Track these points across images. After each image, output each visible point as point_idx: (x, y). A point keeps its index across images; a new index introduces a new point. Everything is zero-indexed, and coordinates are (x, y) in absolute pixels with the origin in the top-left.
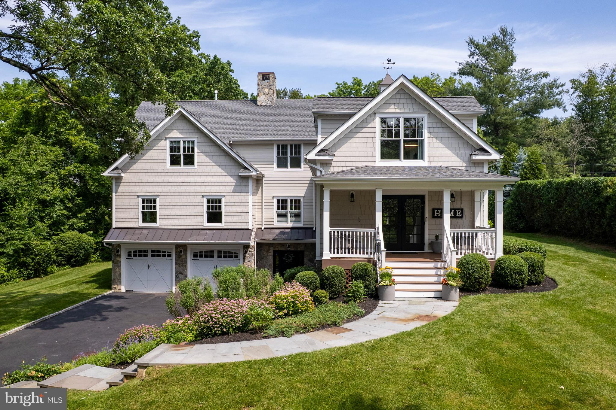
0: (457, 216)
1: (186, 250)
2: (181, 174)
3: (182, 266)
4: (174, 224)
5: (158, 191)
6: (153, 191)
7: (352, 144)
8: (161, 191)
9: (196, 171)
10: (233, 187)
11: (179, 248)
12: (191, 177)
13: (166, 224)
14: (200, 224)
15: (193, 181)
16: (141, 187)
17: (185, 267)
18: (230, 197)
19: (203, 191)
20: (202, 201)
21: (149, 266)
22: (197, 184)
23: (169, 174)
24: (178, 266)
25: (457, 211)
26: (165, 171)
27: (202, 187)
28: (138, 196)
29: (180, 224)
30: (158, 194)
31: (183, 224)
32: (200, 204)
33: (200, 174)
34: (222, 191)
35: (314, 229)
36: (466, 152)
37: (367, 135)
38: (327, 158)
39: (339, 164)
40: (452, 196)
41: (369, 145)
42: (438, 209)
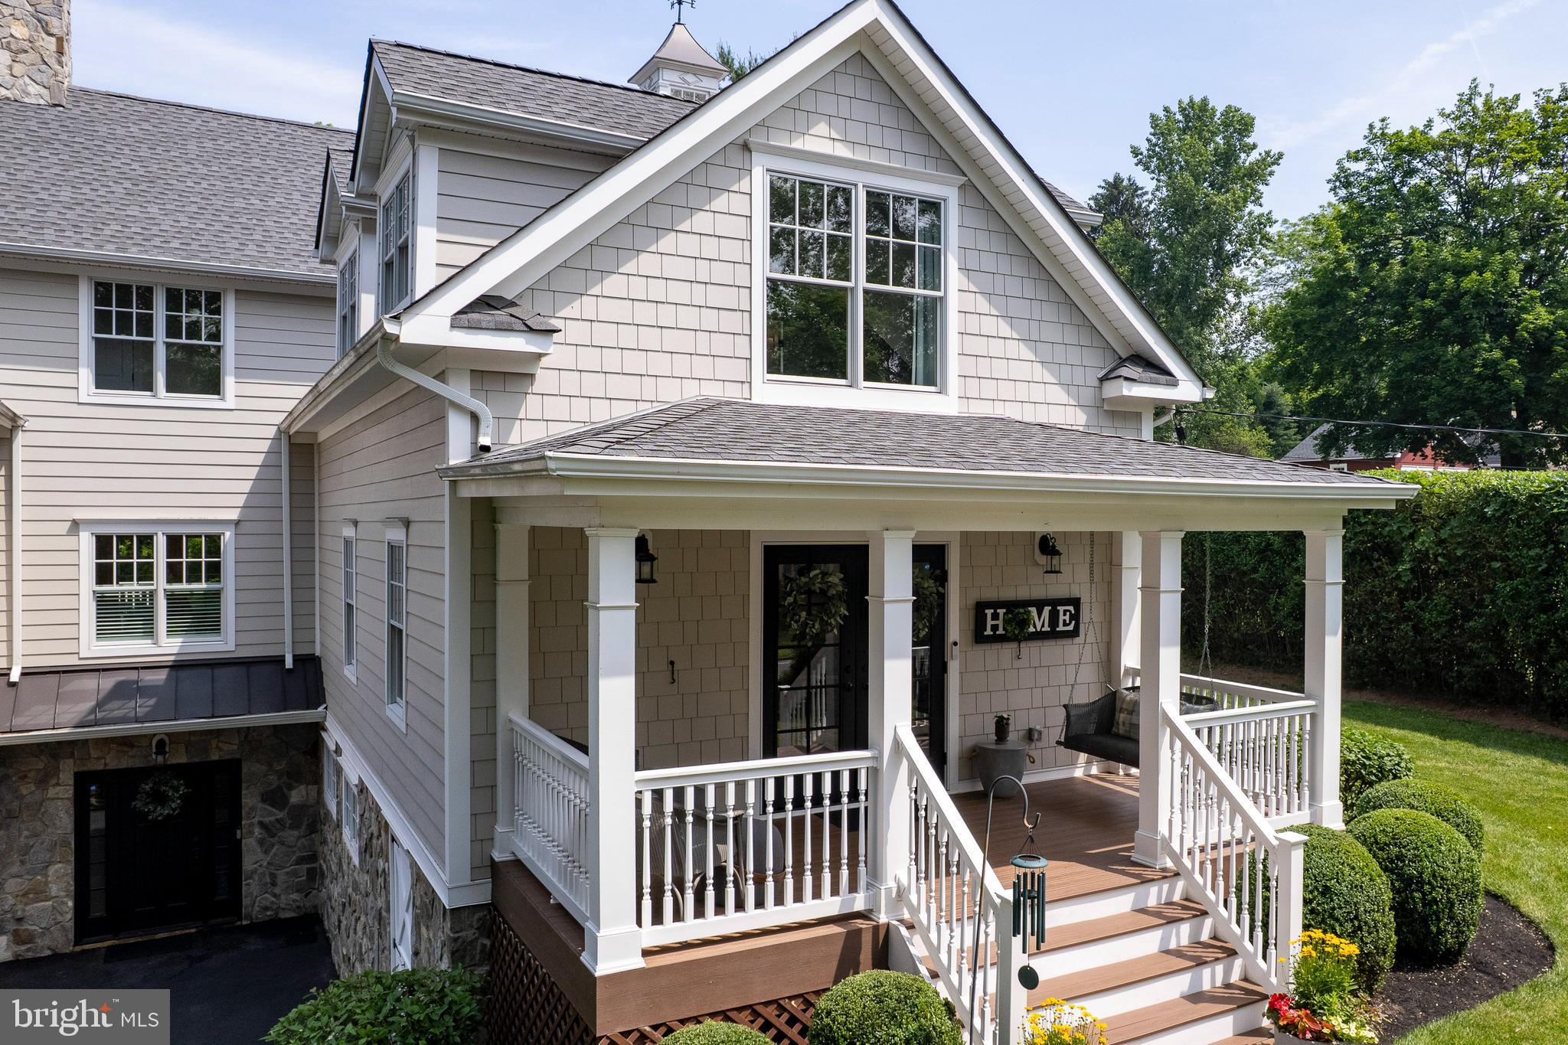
0: (1061, 628)
7: (638, 287)
25: (1061, 609)
35: (289, 663)
36: (1091, 365)
37: (710, 247)
38: (516, 343)
39: (570, 383)
40: (1047, 545)
41: (718, 298)
42: (995, 605)
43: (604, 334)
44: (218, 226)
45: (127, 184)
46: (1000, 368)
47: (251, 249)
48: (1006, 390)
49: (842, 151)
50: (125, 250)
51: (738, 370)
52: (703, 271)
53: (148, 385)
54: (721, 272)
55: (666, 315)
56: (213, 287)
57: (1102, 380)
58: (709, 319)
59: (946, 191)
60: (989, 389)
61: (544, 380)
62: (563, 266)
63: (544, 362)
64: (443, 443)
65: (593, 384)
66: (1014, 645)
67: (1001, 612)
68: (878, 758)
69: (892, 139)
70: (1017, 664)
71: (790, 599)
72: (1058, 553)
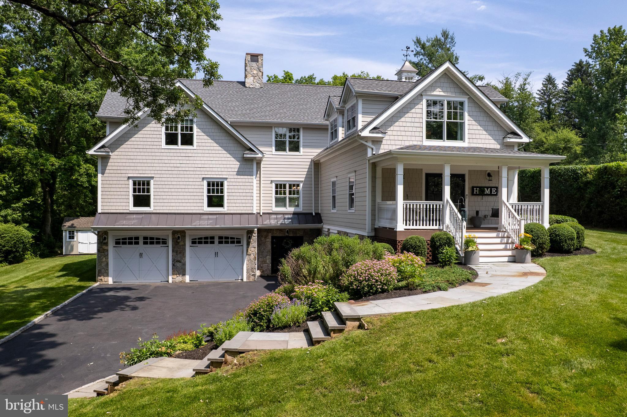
0: (493, 193)
1: (184, 236)
2: (179, 155)
3: (180, 253)
4: (171, 208)
5: (153, 172)
6: (147, 172)
7: (401, 124)
8: (156, 172)
9: (195, 151)
10: (236, 170)
11: (176, 234)
12: (190, 158)
13: (161, 208)
14: (200, 208)
15: (191, 162)
16: (132, 168)
17: (184, 254)
18: (233, 180)
19: (203, 173)
20: (202, 183)
21: (141, 255)
22: (196, 166)
23: (165, 154)
24: (175, 254)
25: (493, 189)
26: (160, 151)
27: (202, 169)
28: (129, 178)
29: (178, 208)
30: (152, 175)
31: (180, 208)
32: (200, 187)
33: (200, 155)
34: (223, 173)
35: (314, 214)
36: (501, 135)
37: (415, 115)
38: (380, 135)
39: (389, 142)
40: (489, 175)
41: (416, 125)
42: (477, 187)
43: (395, 133)
44: (298, 113)
45: (279, 105)
46: (478, 136)
47: (306, 118)
48: (479, 141)
49: (442, 94)
50: (282, 120)
51: (420, 139)
52: (413, 120)
53: (285, 150)
54: (417, 120)
55: (406, 129)
56: (298, 127)
57: (504, 138)
58: (414, 129)
59: (465, 99)
60: (475, 141)
61: (384, 142)
62: (387, 121)
63: (384, 138)
64: (366, 154)
65: (393, 142)
66: (481, 196)
67: (478, 189)
68: (444, 203)
69: (452, 90)
70: (482, 201)
71: (431, 184)
72: (491, 176)
